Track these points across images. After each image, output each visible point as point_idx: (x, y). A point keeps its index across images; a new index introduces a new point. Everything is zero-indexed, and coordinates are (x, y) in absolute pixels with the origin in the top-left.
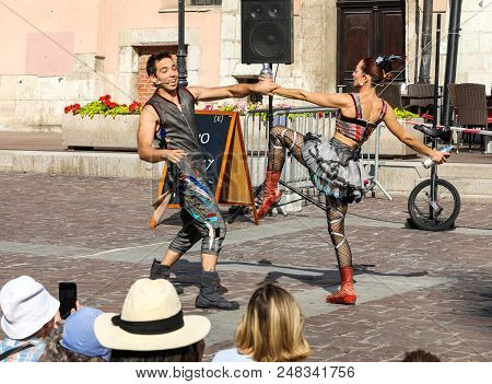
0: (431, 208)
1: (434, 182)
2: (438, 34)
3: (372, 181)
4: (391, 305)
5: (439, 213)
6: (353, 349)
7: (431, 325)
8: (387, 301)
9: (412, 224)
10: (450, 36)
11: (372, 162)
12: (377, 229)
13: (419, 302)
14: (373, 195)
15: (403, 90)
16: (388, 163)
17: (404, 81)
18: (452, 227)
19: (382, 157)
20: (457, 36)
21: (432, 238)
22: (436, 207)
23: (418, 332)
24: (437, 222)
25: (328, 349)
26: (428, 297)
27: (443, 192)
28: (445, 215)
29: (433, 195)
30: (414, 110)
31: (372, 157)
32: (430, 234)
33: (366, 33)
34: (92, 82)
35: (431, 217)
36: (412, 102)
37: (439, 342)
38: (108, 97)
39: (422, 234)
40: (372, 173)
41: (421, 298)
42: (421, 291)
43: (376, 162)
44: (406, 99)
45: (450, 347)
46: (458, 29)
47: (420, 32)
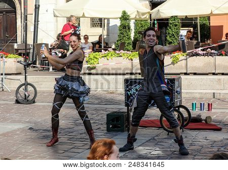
0: (25, 95)
1: (26, 84)
4: (5, 136)
5: (28, 97)
8: (4, 134)
9: (17, 102)
10: (35, 24)
11: (2, 76)
12: (3, 104)
13: (17, 134)
14: (3, 90)
15: (16, 46)
16: (9, 76)
17: (17, 43)
18: (34, 102)
19: (6, 74)
21: (25, 107)
22: (27, 95)
23: (15, 147)
24: (28, 100)
26: (21, 132)
27: (30, 88)
28: (31, 98)
29: (26, 90)
30: (20, 55)
31: (2, 74)
35: (25, 99)
36: (19, 51)
37: (23, 151)
40: (2, 81)
41: (18, 132)
42: (18, 130)
43: (4, 76)
44: (17, 50)
45: (27, 152)
46: (38, 21)
47: (23, 23)
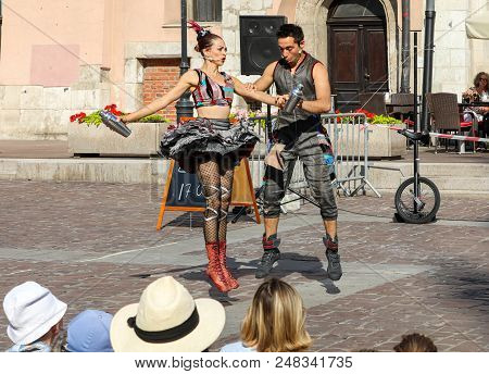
0: (415, 203)
1: (417, 180)
2: (415, 49)
3: (362, 181)
4: (383, 293)
5: (422, 207)
6: (350, 336)
7: (418, 309)
8: (380, 289)
9: (399, 218)
10: (426, 52)
11: (362, 163)
12: (368, 224)
13: (407, 289)
14: (364, 193)
15: (387, 98)
16: (376, 164)
17: (388, 91)
18: (434, 220)
19: (370, 159)
20: (432, 52)
21: (417, 229)
22: (419, 203)
23: (408, 316)
24: (421, 216)
25: (327, 337)
26: (415, 284)
27: (425, 189)
28: (427, 209)
29: (416, 192)
30: (397, 116)
31: (362, 159)
32: (415, 226)
33: (353, 48)
34: (98, 92)
35: (415, 212)
36: (396, 110)
37: (426, 324)
38: (113, 106)
39: (408, 227)
40: (362, 173)
41: (409, 285)
42: (408, 279)
43: (366, 163)
44: (390, 107)
45: (437, 328)
46: (432, 46)
47: (400, 48)
